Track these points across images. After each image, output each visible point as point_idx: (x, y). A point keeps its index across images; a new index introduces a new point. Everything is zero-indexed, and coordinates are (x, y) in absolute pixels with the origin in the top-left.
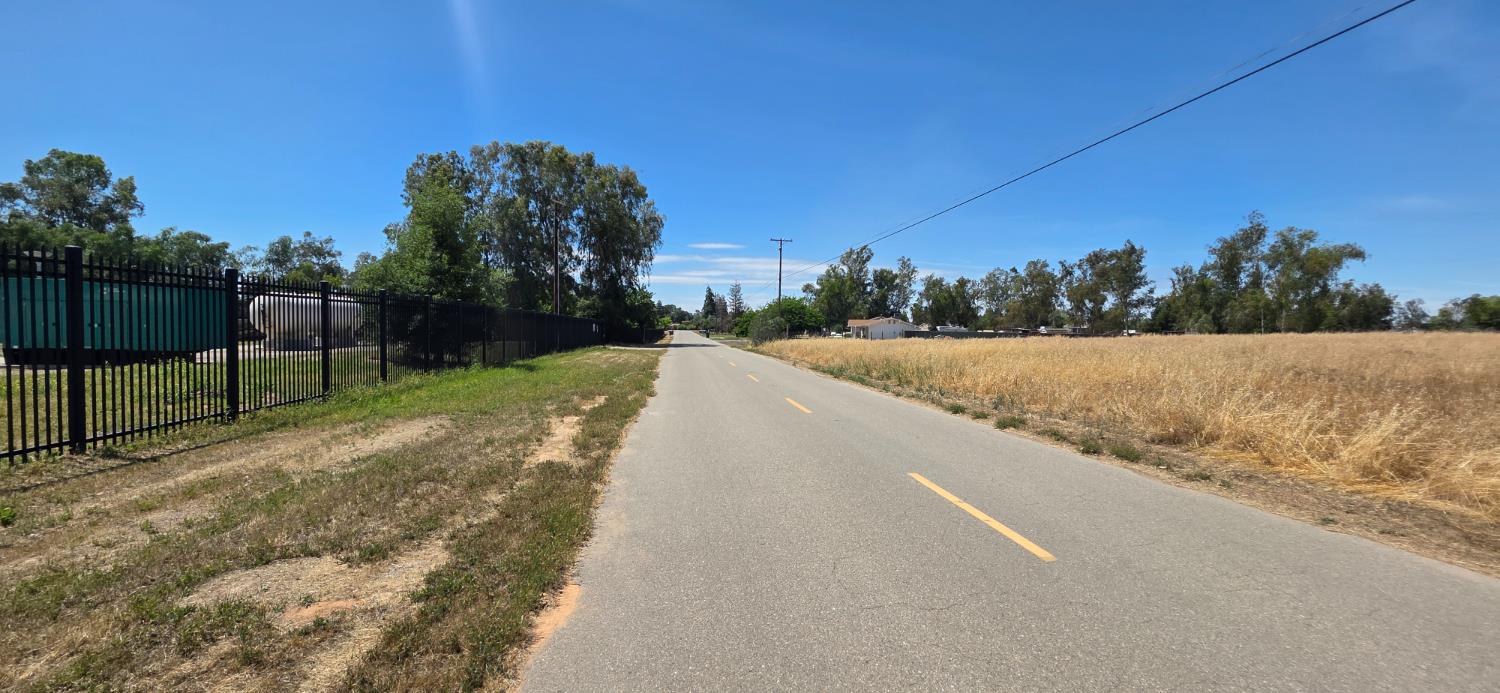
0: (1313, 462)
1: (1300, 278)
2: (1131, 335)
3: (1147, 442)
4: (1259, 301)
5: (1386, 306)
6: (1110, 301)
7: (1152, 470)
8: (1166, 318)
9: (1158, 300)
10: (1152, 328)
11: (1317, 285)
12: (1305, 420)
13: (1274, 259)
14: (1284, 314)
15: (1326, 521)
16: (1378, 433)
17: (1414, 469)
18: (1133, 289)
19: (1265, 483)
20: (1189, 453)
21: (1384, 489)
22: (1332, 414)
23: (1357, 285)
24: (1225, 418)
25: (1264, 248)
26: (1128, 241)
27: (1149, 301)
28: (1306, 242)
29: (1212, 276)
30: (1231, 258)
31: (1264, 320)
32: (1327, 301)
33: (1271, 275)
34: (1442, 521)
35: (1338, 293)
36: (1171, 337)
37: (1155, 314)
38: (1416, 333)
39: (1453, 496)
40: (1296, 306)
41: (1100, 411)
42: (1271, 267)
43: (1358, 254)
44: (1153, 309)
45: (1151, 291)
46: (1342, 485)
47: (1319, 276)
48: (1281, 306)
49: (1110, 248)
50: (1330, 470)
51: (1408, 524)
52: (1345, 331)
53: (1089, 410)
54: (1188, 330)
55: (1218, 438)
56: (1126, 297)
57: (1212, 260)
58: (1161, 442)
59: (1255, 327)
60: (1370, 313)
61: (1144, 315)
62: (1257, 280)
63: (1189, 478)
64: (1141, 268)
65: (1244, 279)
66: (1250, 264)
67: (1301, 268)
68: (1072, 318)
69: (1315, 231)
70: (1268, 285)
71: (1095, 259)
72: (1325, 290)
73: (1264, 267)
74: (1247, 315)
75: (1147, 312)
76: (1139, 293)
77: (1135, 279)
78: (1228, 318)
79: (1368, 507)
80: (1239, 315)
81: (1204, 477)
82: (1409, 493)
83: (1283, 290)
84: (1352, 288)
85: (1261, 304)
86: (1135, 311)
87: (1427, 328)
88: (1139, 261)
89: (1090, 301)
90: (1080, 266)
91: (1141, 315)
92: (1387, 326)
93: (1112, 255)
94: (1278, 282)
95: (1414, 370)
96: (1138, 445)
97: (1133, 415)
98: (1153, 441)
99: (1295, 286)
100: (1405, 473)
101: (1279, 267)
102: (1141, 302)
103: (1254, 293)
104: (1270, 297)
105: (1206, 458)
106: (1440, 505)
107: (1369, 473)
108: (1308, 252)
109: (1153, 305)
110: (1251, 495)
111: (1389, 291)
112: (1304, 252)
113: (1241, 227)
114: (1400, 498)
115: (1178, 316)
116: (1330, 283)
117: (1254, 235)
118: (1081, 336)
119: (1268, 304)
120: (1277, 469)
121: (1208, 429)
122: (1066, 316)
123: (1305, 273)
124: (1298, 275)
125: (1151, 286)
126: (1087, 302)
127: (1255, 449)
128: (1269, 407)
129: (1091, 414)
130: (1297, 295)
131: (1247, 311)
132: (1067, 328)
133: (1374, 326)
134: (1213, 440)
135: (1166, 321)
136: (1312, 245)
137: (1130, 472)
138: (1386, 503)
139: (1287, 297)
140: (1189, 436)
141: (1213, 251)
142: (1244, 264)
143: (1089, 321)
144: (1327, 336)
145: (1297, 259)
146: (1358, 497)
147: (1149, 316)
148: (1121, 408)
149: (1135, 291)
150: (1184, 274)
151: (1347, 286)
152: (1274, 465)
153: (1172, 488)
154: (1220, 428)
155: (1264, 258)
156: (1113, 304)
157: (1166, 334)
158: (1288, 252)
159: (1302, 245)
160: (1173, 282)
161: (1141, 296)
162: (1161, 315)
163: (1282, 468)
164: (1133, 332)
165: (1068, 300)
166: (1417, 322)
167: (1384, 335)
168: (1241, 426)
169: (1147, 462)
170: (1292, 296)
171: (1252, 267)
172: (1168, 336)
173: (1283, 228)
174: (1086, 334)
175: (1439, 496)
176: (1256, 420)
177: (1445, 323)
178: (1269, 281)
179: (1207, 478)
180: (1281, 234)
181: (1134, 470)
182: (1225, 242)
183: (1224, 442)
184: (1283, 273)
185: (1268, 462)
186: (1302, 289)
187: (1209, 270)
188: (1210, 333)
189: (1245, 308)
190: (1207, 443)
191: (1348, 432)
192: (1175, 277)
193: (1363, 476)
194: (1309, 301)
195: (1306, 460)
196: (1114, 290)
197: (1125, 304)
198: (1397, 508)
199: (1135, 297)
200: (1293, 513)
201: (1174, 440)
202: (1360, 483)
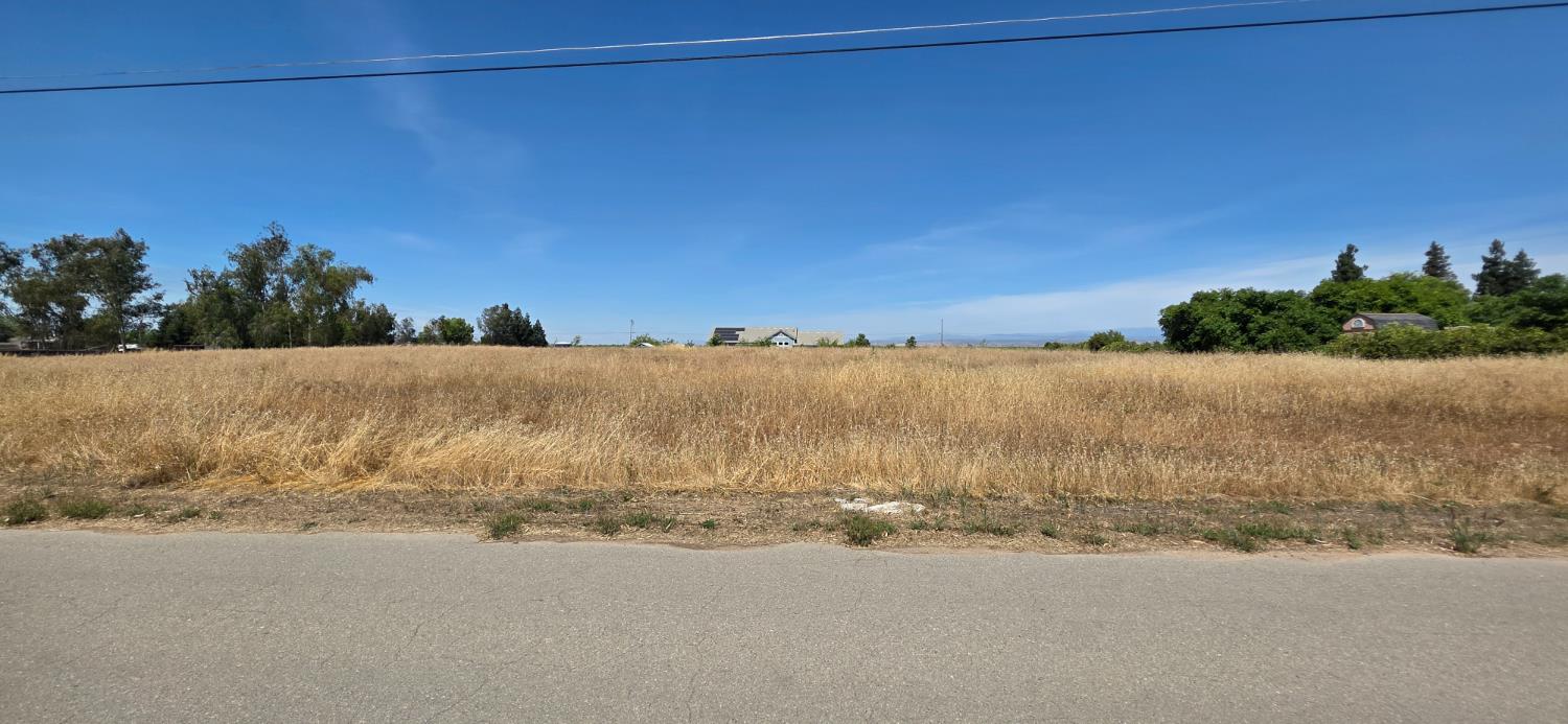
0: (308, 473)
1: (322, 295)
2: (127, 350)
3: (123, 488)
4: (285, 315)
5: (389, 322)
6: (94, 307)
7: (125, 522)
8: (180, 330)
9: (168, 307)
10: (162, 341)
11: (338, 301)
12: (300, 434)
13: (298, 273)
14: (310, 328)
15: (308, 526)
16: (356, 436)
17: (381, 462)
18: (130, 292)
19: (260, 503)
20: (179, 490)
21: (359, 484)
22: (323, 424)
23: (368, 304)
24: (222, 443)
25: (287, 261)
26: (121, 231)
27: (155, 308)
28: (326, 261)
29: (234, 284)
30: (255, 265)
31: (290, 335)
32: (346, 317)
33: (296, 290)
34: (393, 497)
35: (354, 310)
36: (185, 352)
37: (163, 325)
38: (409, 346)
39: (402, 478)
40: (320, 321)
41: (52, 458)
42: (295, 281)
43: (368, 278)
44: (159, 319)
45: (159, 297)
46: (328, 488)
47: (339, 293)
48: (306, 320)
49: (90, 235)
50: (320, 476)
51: (371, 508)
52: (358, 345)
53: (32, 460)
54: (209, 344)
55: (215, 466)
56: (120, 302)
57: (234, 267)
58: (143, 484)
59: (283, 340)
60: (377, 329)
61: (150, 325)
62: (282, 294)
63: (173, 520)
64: (142, 268)
65: (269, 291)
66: (274, 276)
67: (322, 285)
68: (27, 327)
69: (333, 251)
70: (294, 299)
71: (64, 248)
72: (344, 306)
73: (288, 280)
74: (274, 329)
75: (153, 323)
76: (139, 298)
77: (133, 280)
78: (255, 331)
79: (346, 502)
80: (266, 328)
81: (192, 514)
82: (376, 482)
83: (310, 303)
84: (364, 307)
85: (288, 317)
86: (136, 321)
87: (415, 341)
88: (137, 256)
89: (59, 304)
90: (36, 255)
91: (143, 326)
92: (390, 341)
93: (96, 244)
94: (303, 297)
95: (398, 378)
96: (107, 494)
97: (104, 456)
98: (132, 486)
99: (318, 301)
100: (374, 466)
101: (303, 282)
102: (142, 310)
103: (280, 306)
104: (296, 311)
105: (197, 492)
106: (394, 486)
107: (349, 472)
108: (329, 270)
109: (161, 314)
110: (243, 520)
111: (391, 310)
112: (325, 269)
113: (264, 236)
114: (368, 488)
115: (195, 328)
116: (348, 300)
117: (278, 246)
118: (43, 353)
119: (294, 319)
120: (274, 486)
121: (204, 458)
122: (15, 326)
123: (326, 290)
124: (320, 291)
125: (159, 290)
126: (53, 305)
127: (254, 470)
128: (267, 426)
129: (35, 466)
130: (321, 310)
131: (274, 324)
132: (17, 342)
133: (382, 340)
134: (209, 470)
135: (178, 333)
136: (331, 265)
137: (92, 533)
138: (359, 496)
139: (312, 311)
140: (179, 471)
141: (233, 257)
142: (268, 276)
143: (60, 331)
144: (345, 349)
145: (318, 277)
146: (339, 496)
147: (156, 327)
148: (85, 451)
149: (133, 295)
150: (202, 279)
151: (361, 304)
152: (271, 483)
153: (151, 537)
154: (217, 455)
155: (288, 271)
156: (100, 310)
157: (179, 349)
158: (311, 267)
159: (323, 264)
160: (189, 286)
161: (143, 301)
162: (172, 326)
163: (280, 485)
164: (134, 346)
165: (16, 301)
166: (409, 338)
167: (386, 348)
168: (239, 449)
169: (119, 513)
170: (316, 311)
171: (276, 280)
172: (181, 352)
173: (304, 244)
174: (51, 350)
175: (394, 480)
176: (254, 439)
177: (428, 338)
178: (294, 295)
179: (197, 514)
180: (302, 249)
181: (96, 529)
182: (247, 249)
183: (221, 469)
184: (306, 287)
185: (266, 481)
186: (324, 305)
187: (231, 277)
188: (234, 347)
189: (273, 322)
190: (202, 474)
191: (336, 438)
192: (192, 280)
193: (344, 476)
194: (331, 316)
195: (301, 473)
196: (100, 291)
197: (119, 311)
198: (365, 498)
199: (133, 303)
200: (280, 528)
201: (162, 478)
202: (343, 482)
